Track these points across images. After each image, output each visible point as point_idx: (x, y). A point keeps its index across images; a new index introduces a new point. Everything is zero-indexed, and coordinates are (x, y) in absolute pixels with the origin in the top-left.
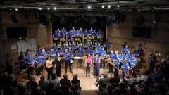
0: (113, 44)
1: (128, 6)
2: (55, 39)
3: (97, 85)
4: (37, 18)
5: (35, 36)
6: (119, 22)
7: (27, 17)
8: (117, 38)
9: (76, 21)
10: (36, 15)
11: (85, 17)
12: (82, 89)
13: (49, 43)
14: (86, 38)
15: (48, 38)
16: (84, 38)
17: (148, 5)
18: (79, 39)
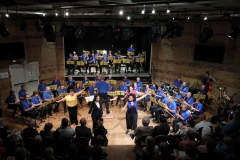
0: (161, 72)
1: (186, 10)
2: (68, 62)
3: (132, 136)
4: (39, 29)
5: (37, 58)
6: (172, 37)
7: (23, 27)
8: (168, 61)
9: (101, 35)
10: (37, 25)
11: (117, 27)
12: (109, 143)
13: (59, 69)
14: (119, 61)
15: (59, 60)
16: (115, 61)
17: (220, 9)
18: (106, 64)
